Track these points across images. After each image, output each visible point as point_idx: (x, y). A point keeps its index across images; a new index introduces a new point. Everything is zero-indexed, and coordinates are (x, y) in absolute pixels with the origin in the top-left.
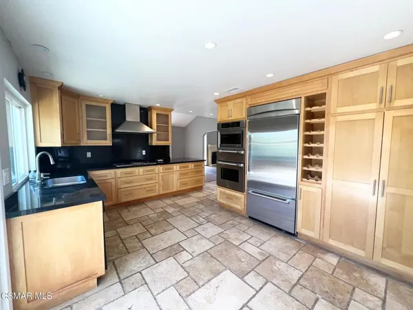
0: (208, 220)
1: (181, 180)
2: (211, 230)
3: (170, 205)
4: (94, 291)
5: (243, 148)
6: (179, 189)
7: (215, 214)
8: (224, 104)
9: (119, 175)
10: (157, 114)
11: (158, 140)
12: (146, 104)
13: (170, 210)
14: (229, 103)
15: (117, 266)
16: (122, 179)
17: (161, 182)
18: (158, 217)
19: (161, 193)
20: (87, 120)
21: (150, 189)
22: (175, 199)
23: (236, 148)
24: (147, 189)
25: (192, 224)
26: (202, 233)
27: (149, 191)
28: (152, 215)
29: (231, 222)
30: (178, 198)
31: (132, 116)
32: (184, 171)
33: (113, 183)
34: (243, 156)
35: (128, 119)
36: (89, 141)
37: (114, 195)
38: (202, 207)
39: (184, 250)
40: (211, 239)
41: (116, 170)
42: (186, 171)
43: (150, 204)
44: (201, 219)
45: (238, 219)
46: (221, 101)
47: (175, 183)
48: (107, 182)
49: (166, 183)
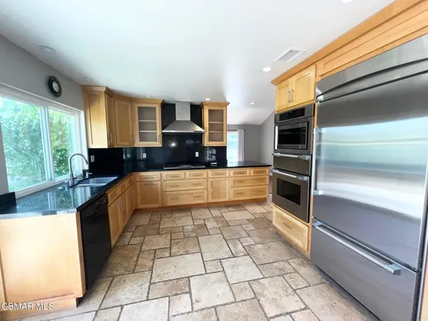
0: (248, 252)
1: (235, 189)
2: (243, 270)
3: (215, 218)
4: (71, 313)
5: (308, 150)
6: (233, 199)
7: (263, 244)
8: (284, 83)
9: (164, 178)
10: (209, 110)
11: (210, 139)
12: (197, 101)
13: (210, 225)
14: (290, 80)
15: (113, 285)
16: (167, 182)
17: (210, 190)
18: (193, 231)
19: (210, 201)
20: (139, 123)
21: (199, 195)
22: (225, 210)
23: (298, 151)
24: (194, 195)
25: (224, 252)
26: (228, 271)
27: (197, 197)
28: (189, 227)
29: (281, 265)
30: (230, 209)
31: (183, 115)
32: (240, 177)
33: (159, 186)
34: (309, 163)
35: (178, 118)
36: (142, 143)
37: (160, 198)
38: (251, 227)
39: (190, 292)
40: (233, 287)
41: (162, 172)
42: (241, 178)
43: (195, 213)
44: (240, 247)
45: (295, 263)
46: (280, 81)
47: (227, 191)
48: (153, 184)
49: (216, 190)
